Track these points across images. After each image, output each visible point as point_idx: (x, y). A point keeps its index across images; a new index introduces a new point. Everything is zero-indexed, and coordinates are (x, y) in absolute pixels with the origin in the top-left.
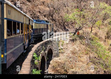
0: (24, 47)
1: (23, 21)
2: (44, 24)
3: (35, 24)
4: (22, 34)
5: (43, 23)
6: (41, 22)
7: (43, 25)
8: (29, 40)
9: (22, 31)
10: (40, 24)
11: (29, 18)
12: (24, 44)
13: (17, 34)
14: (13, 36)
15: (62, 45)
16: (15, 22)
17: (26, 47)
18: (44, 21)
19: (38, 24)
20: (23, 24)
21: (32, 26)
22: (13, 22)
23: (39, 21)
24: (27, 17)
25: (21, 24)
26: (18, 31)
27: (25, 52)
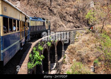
0: (21, 44)
1: (20, 18)
2: (41, 21)
3: (31, 21)
4: (19, 31)
5: (39, 21)
6: (38, 19)
7: (39, 22)
8: (25, 38)
9: (18, 28)
10: (36, 22)
11: (25, 15)
12: (21, 42)
13: (14, 31)
14: (9, 33)
15: (78, 36)
16: (11, 19)
17: (23, 44)
18: (41, 18)
19: (34, 22)
20: (20, 22)
21: (29, 23)
22: (9, 19)
23: (35, 19)
24: (23, 14)
25: (17, 21)
26: (14, 28)
27: (22, 49)
